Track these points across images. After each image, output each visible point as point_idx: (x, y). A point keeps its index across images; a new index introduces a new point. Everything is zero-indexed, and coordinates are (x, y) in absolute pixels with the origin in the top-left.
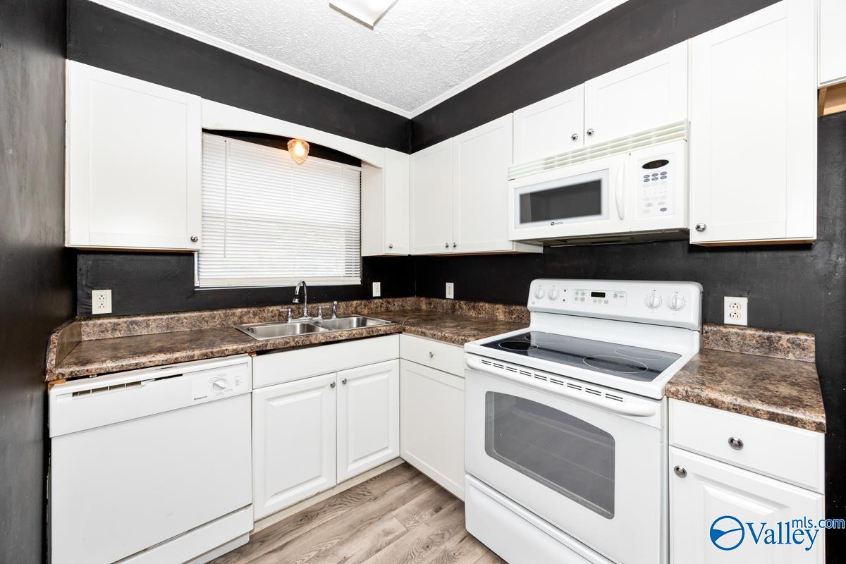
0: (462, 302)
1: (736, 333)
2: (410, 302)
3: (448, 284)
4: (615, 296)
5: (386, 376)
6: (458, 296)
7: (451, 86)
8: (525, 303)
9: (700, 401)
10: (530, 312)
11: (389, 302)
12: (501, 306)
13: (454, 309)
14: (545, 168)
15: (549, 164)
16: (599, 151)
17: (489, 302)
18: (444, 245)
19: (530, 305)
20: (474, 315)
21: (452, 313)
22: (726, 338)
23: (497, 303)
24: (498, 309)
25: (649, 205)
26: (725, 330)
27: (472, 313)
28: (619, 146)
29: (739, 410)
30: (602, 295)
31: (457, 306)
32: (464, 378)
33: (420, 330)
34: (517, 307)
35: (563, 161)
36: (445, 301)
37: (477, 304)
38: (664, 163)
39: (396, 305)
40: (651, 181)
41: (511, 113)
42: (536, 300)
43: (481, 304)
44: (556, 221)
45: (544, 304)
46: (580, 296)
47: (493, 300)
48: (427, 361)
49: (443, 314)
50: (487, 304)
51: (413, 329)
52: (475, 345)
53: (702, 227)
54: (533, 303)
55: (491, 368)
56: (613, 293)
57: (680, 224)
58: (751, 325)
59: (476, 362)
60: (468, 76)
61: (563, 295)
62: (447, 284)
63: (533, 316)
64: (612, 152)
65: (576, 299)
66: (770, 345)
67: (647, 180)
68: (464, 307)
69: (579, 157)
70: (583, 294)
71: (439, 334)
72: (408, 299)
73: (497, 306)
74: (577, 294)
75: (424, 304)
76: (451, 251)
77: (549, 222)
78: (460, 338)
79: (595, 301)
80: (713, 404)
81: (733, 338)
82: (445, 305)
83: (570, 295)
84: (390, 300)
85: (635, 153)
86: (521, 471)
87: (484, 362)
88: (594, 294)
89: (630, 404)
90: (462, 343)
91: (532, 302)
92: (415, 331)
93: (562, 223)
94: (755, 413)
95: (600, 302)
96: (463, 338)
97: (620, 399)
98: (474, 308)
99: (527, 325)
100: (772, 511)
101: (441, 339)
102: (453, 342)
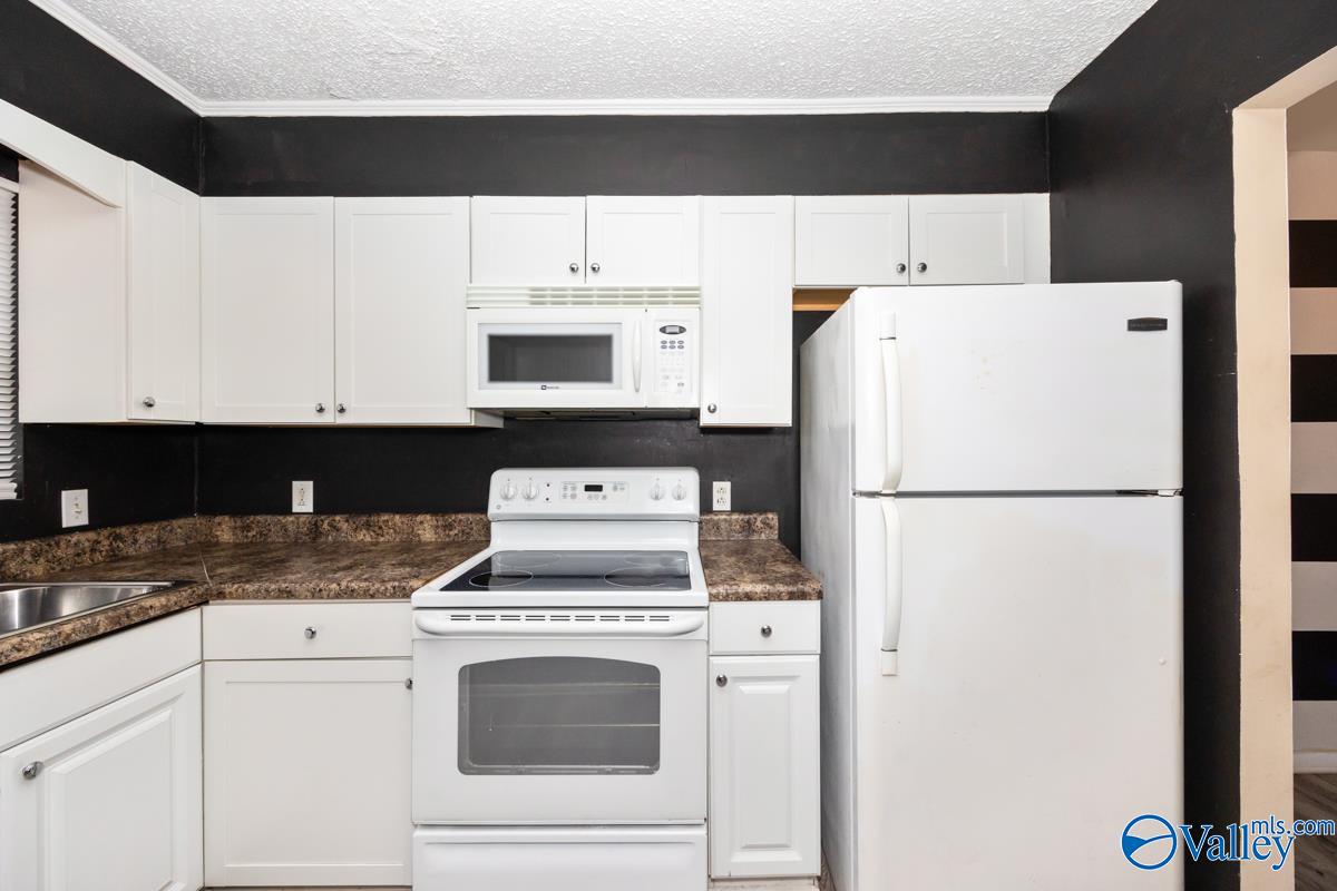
0: (337, 518)
1: (725, 520)
2: (180, 530)
3: (296, 485)
4: (615, 488)
5: (164, 715)
6: (323, 505)
7: (333, 96)
8: (484, 509)
9: (739, 598)
10: (490, 522)
11: (118, 537)
12: (428, 517)
13: (315, 531)
14: (533, 303)
15: (538, 297)
16: (610, 297)
17: (402, 510)
18: (314, 406)
19: (492, 510)
20: (368, 539)
21: (312, 542)
22: (717, 526)
23: (418, 513)
24: (421, 523)
25: (667, 377)
26: (715, 518)
27: (364, 536)
28: (632, 297)
29: (767, 597)
30: (598, 488)
31: (326, 526)
32: (410, 658)
33: (273, 587)
34: (460, 516)
35: (559, 298)
36: (291, 519)
37: (374, 518)
38: (682, 330)
39: (142, 539)
40: (668, 349)
41: (468, 198)
42: (503, 503)
43: (386, 517)
44: (548, 385)
45: (519, 507)
46: (569, 492)
47: (410, 508)
48: (301, 647)
49: (288, 546)
50: (397, 517)
51: (250, 587)
52: (430, 592)
53: (712, 408)
54: (499, 507)
55: (473, 625)
56: (612, 485)
57: (691, 404)
58: (734, 509)
59: (440, 621)
60: (377, 96)
61: (546, 492)
62: (294, 483)
63: (494, 527)
64: (625, 303)
65: (565, 496)
66: (748, 527)
67: (664, 347)
68: (345, 526)
69: (582, 298)
70: (574, 489)
71: (334, 586)
72: (176, 523)
73: (420, 518)
74: (565, 489)
75: (225, 530)
76: (329, 419)
77: (538, 385)
78: (389, 585)
79: (590, 497)
80: (749, 597)
81: (723, 525)
82: (290, 528)
83: (555, 492)
84: (124, 530)
85: (655, 311)
86: (520, 773)
87: (455, 618)
88: (588, 488)
89: (679, 621)
90: (406, 594)
91: (496, 505)
92: (258, 591)
93: (557, 388)
94: (779, 597)
95: (597, 497)
96: (396, 584)
97: (666, 619)
98: (368, 526)
99: (487, 543)
100: (787, 687)
101: (338, 596)
102: (372, 597)
